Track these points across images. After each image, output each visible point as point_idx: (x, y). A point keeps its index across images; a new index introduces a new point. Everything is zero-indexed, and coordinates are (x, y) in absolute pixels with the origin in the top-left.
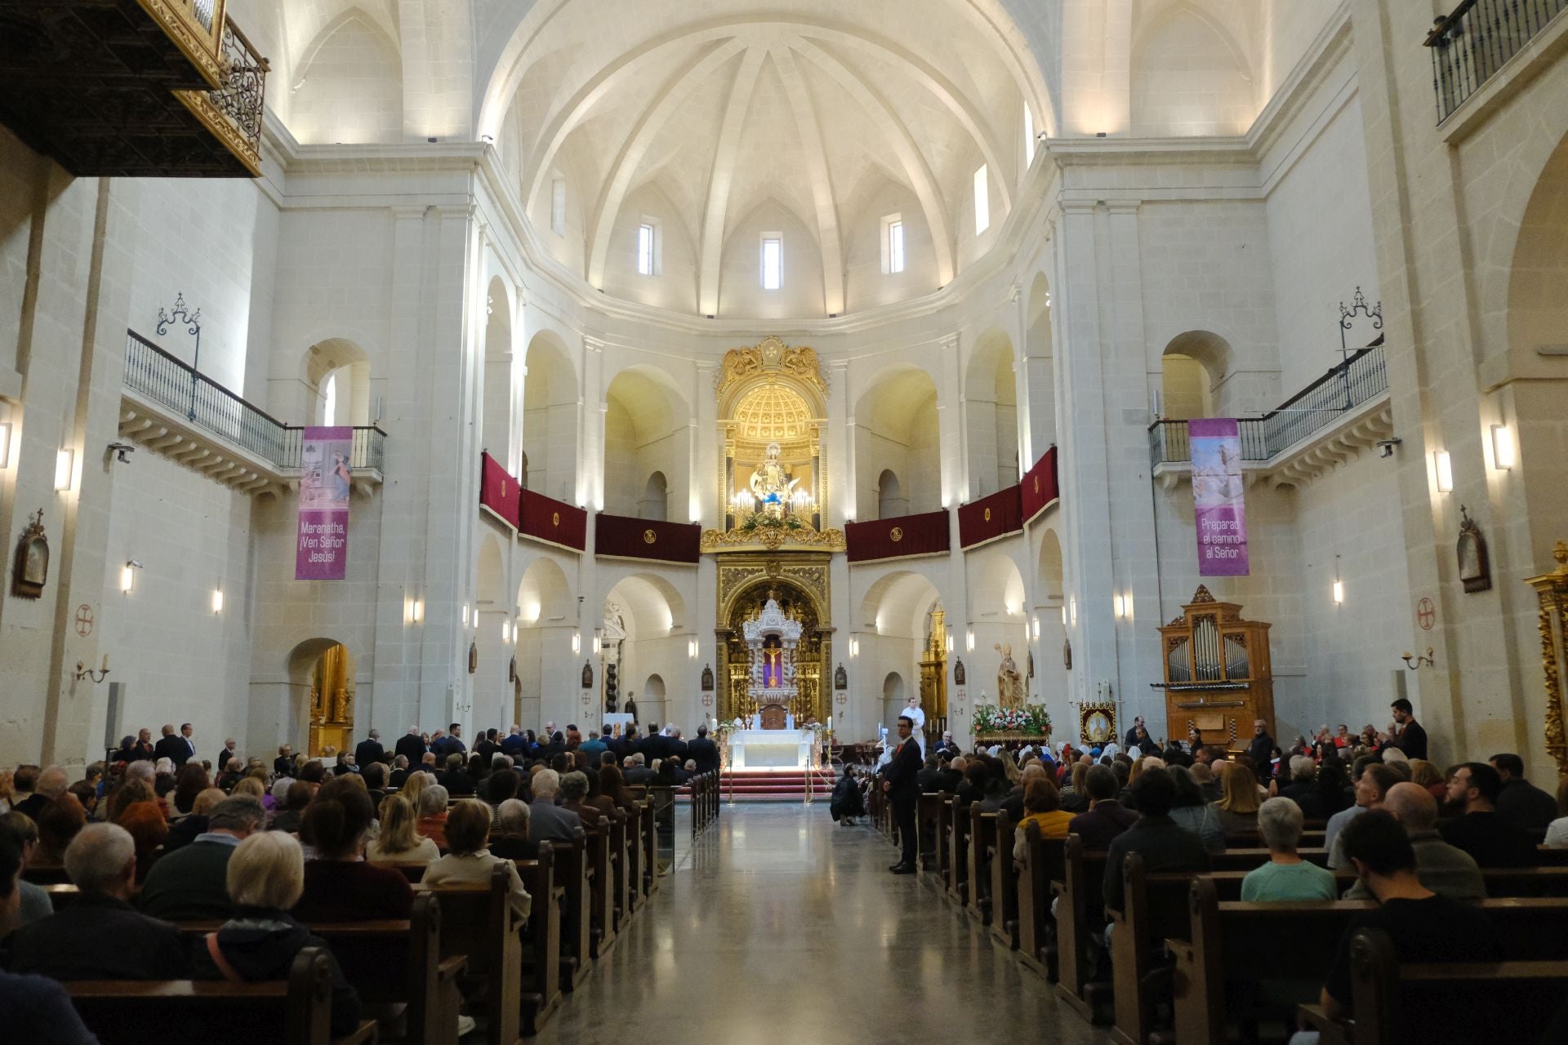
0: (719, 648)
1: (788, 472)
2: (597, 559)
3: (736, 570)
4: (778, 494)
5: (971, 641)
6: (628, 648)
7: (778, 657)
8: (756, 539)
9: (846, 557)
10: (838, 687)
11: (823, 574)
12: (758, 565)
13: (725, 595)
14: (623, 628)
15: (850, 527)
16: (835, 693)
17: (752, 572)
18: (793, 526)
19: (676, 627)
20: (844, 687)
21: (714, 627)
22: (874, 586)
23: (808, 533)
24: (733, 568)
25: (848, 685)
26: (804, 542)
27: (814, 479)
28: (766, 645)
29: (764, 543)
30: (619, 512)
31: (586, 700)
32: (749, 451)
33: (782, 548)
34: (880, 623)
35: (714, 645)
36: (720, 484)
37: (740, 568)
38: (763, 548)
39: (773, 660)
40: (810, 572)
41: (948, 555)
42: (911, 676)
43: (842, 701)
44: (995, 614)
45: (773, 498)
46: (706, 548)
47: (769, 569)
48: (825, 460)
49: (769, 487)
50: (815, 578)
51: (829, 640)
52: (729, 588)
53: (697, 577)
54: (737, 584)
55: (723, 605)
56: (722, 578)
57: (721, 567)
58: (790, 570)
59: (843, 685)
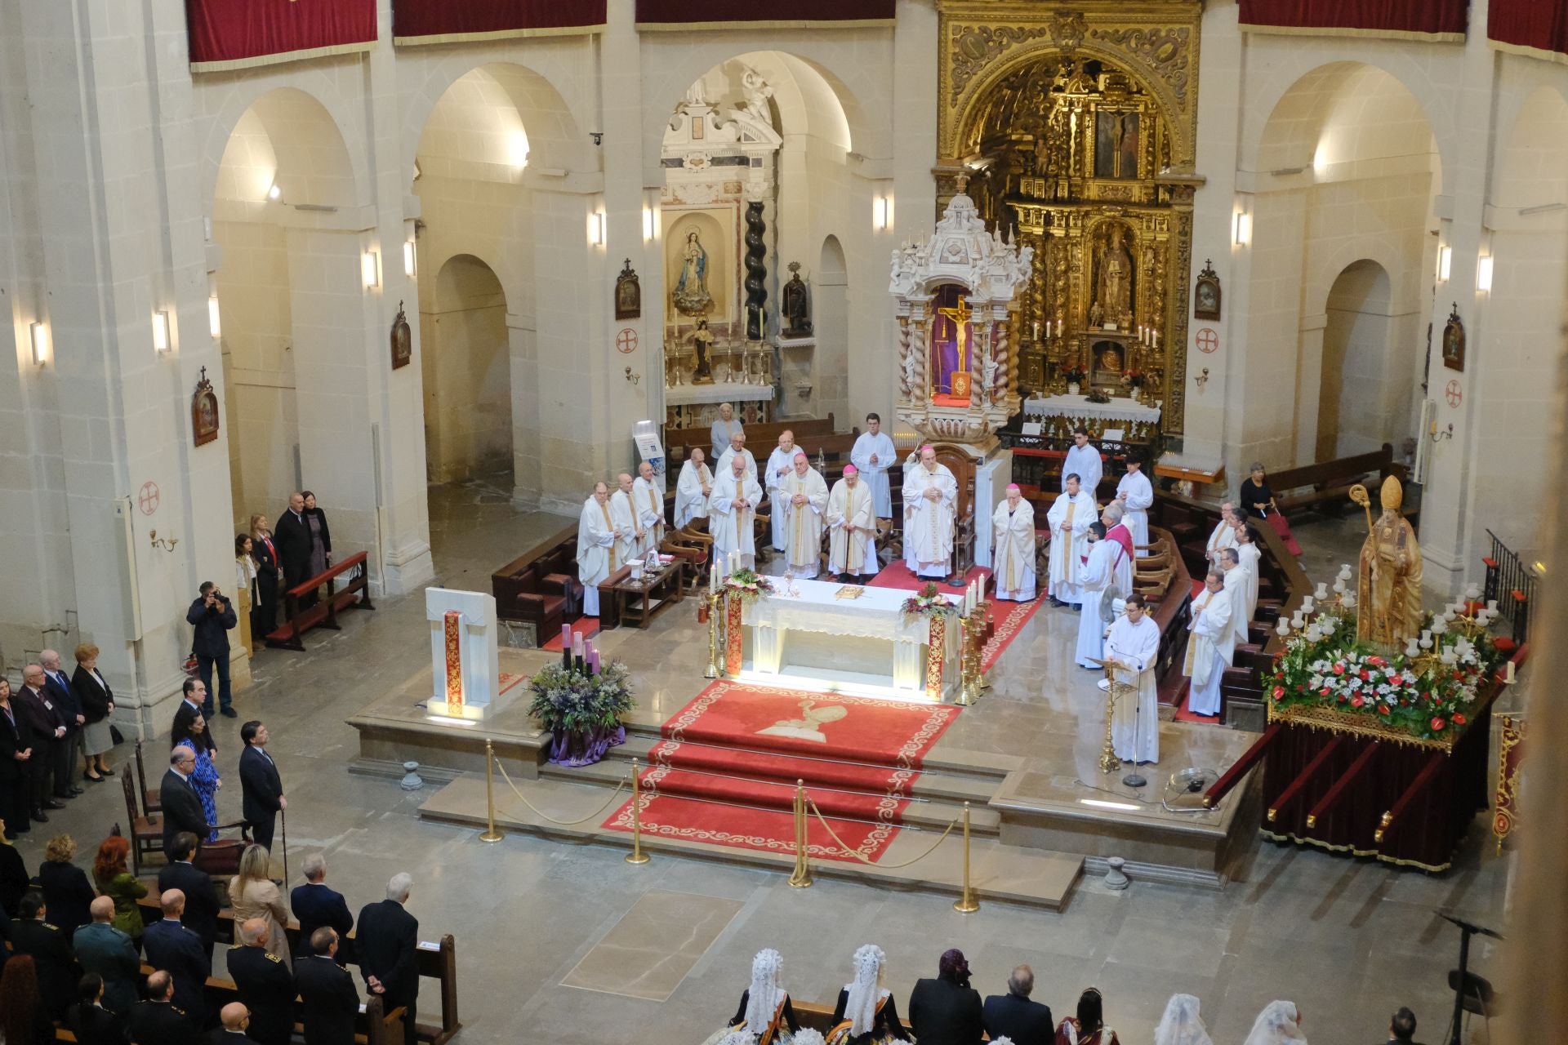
2: (642, 33)
3: (983, 30)
5: (1485, 272)
9: (1236, 10)
10: (1201, 315)
11: (1185, 43)
12: (1034, 20)
13: (958, 88)
14: (776, 125)
16: (1195, 326)
17: (1020, 35)
19: (855, 156)
20: (1214, 315)
21: (931, 161)
22: (1300, 84)
24: (976, 26)
25: (1224, 313)
31: (626, 344)
34: (1325, 159)
35: (932, 201)
37: (993, 26)
39: (961, 336)
40: (1154, 41)
41: (1464, 43)
43: (1209, 344)
47: (1058, 30)
50: (1163, 56)
51: (1189, 201)
52: (967, 73)
53: (893, 49)
54: (983, 63)
55: (952, 112)
56: (952, 49)
57: (951, 23)
58: (1106, 32)
59: (1213, 309)
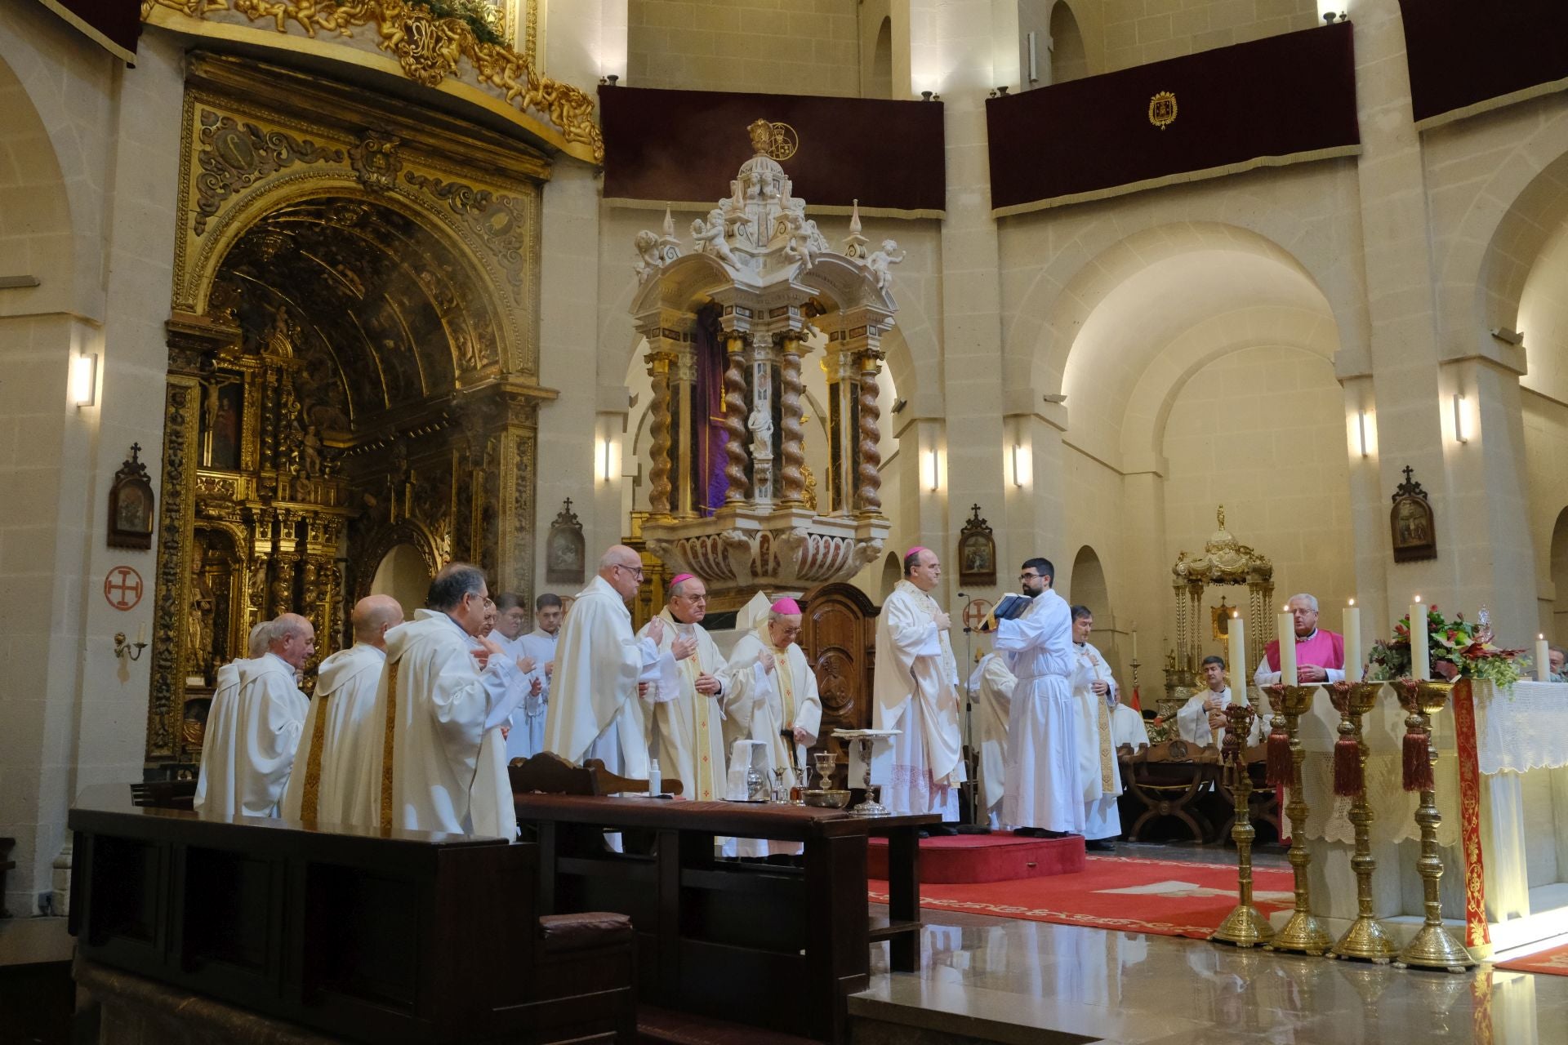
0: (175, 397)
3: (252, 130)
5: (1018, 465)
8: (367, 30)
9: (594, 184)
10: (555, 575)
11: (519, 219)
13: (206, 211)
17: (306, 153)
18: (481, 30)
20: (575, 576)
21: (165, 314)
23: (516, 72)
24: (240, 121)
26: (507, 94)
29: (398, 52)
35: (161, 378)
37: (266, 129)
38: (392, 66)
40: (485, 205)
41: (936, 225)
46: (167, 12)
47: (366, 158)
50: (497, 227)
52: (224, 187)
54: (252, 177)
55: (195, 242)
56: (197, 146)
57: (200, 106)
58: (426, 179)
59: (575, 567)
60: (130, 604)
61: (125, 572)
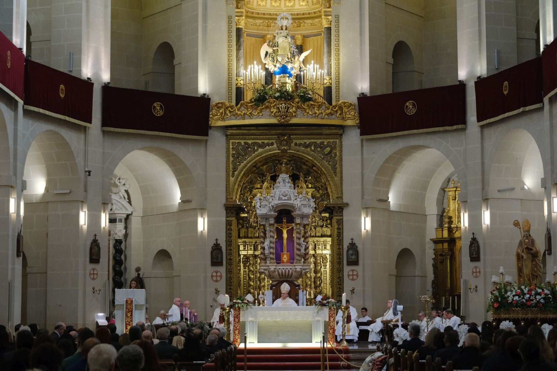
0: (229, 224)
1: (299, 43)
2: (104, 132)
3: (246, 143)
4: (289, 66)
5: (486, 217)
6: (135, 223)
7: (290, 232)
8: (266, 112)
9: (358, 131)
10: (350, 263)
11: (335, 148)
12: (269, 139)
13: (235, 169)
14: (130, 202)
15: (362, 99)
16: (347, 269)
17: (262, 146)
18: (305, 99)
19: (184, 201)
20: (356, 263)
21: (224, 201)
23: (319, 107)
24: (242, 142)
25: (361, 262)
26: (315, 116)
27: (326, 50)
28: (278, 220)
29: (275, 116)
30: (124, 85)
32: (258, 22)
33: (294, 121)
34: (392, 198)
35: (224, 219)
36: (229, 56)
37: (250, 142)
38: (274, 121)
39: (285, 235)
40: (322, 146)
41: (464, 130)
42: (423, 251)
43: (354, 277)
44: (513, 189)
45: (284, 70)
46: (216, 122)
47: (280, 143)
48: (338, 31)
49: (280, 59)
50: (326, 153)
51: (341, 214)
52: (239, 162)
53: (206, 151)
54: (247, 157)
56: (231, 152)
57: (231, 141)
58: (301, 143)
59: (355, 260)
60: (219, 280)
61: (217, 272)
